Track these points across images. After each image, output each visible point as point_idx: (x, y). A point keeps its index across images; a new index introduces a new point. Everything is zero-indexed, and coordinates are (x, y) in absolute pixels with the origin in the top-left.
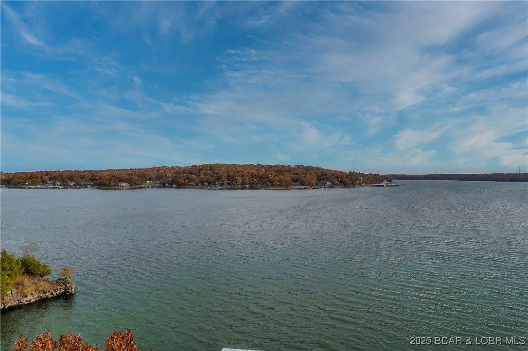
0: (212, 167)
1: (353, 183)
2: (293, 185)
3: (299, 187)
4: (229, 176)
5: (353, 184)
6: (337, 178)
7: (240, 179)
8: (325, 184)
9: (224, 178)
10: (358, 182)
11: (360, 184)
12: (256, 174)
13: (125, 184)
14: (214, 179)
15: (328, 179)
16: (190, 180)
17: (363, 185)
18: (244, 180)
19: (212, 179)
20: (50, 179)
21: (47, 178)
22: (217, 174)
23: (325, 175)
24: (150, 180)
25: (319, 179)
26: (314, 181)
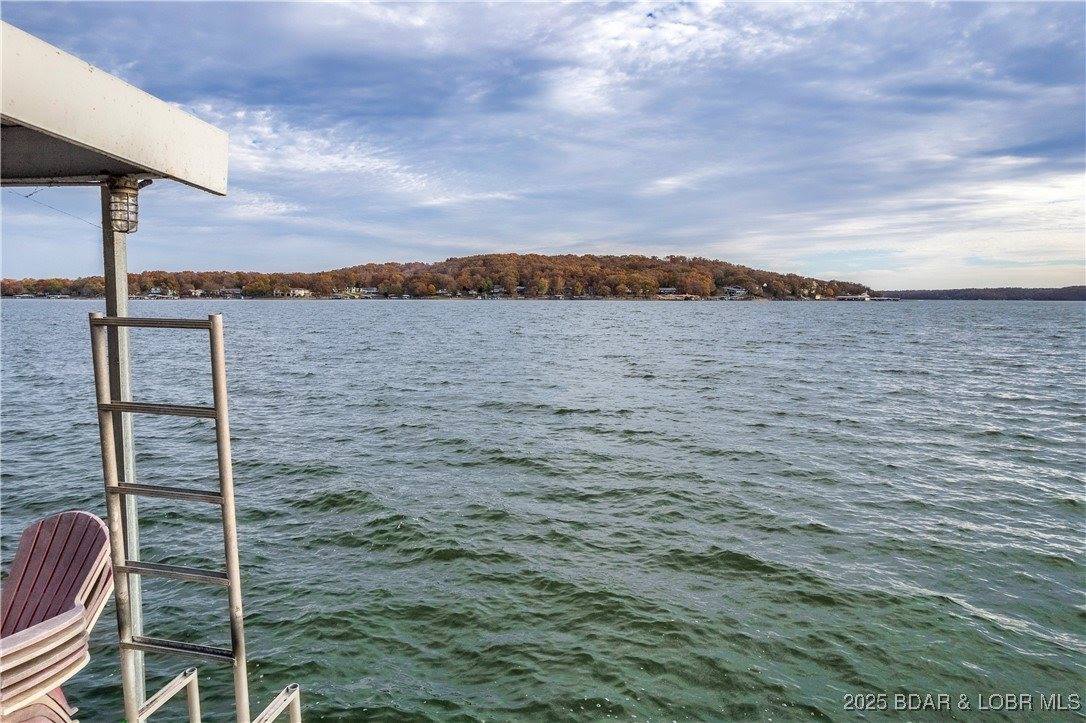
0: (487, 261)
1: (793, 293)
2: (660, 293)
3: (672, 296)
4: (523, 276)
5: (795, 294)
6: (760, 282)
7: (545, 282)
8: (731, 293)
9: (512, 279)
10: (806, 292)
11: (812, 296)
12: (581, 273)
13: (302, 292)
14: (490, 282)
15: (739, 283)
16: (439, 285)
17: (818, 297)
18: (553, 284)
19: (485, 283)
20: (157, 284)
21: (149, 282)
22: (498, 272)
23: (732, 275)
24: (357, 286)
25: (719, 283)
26: (708, 284)
